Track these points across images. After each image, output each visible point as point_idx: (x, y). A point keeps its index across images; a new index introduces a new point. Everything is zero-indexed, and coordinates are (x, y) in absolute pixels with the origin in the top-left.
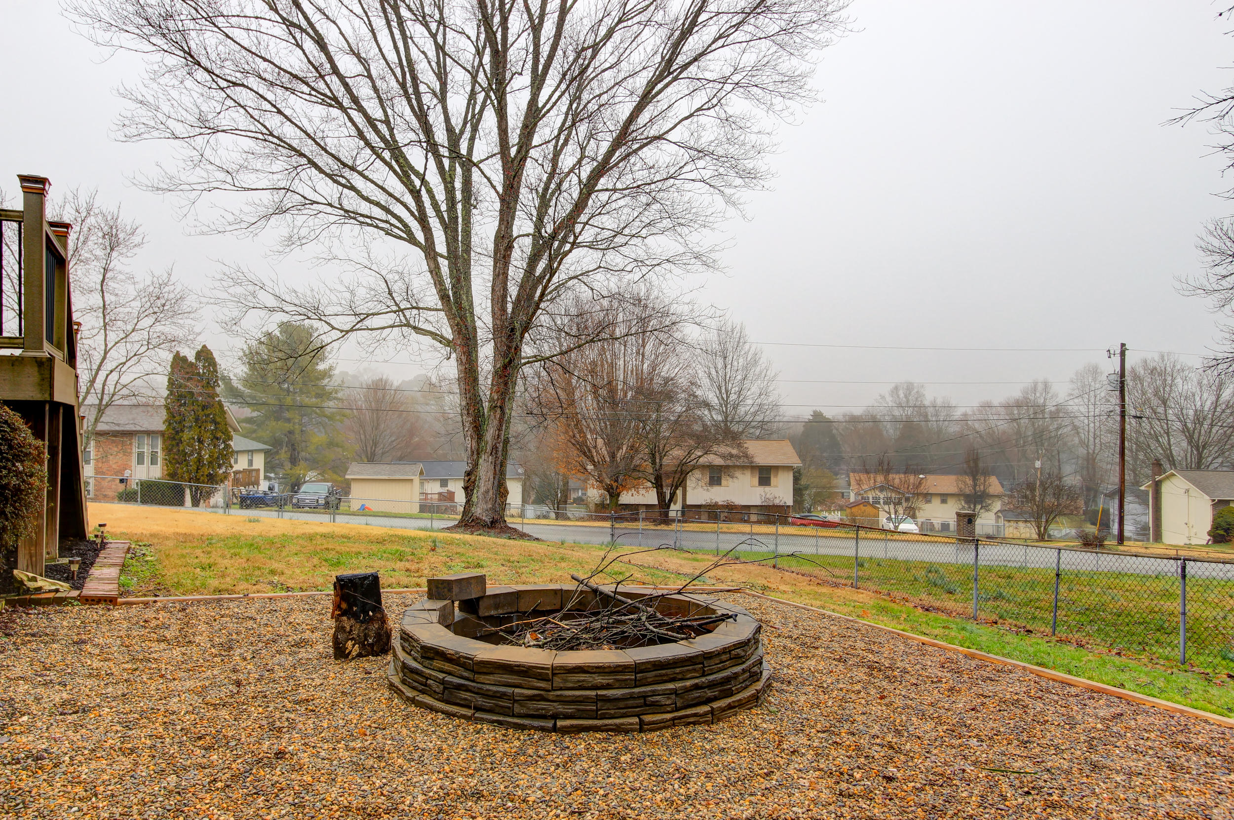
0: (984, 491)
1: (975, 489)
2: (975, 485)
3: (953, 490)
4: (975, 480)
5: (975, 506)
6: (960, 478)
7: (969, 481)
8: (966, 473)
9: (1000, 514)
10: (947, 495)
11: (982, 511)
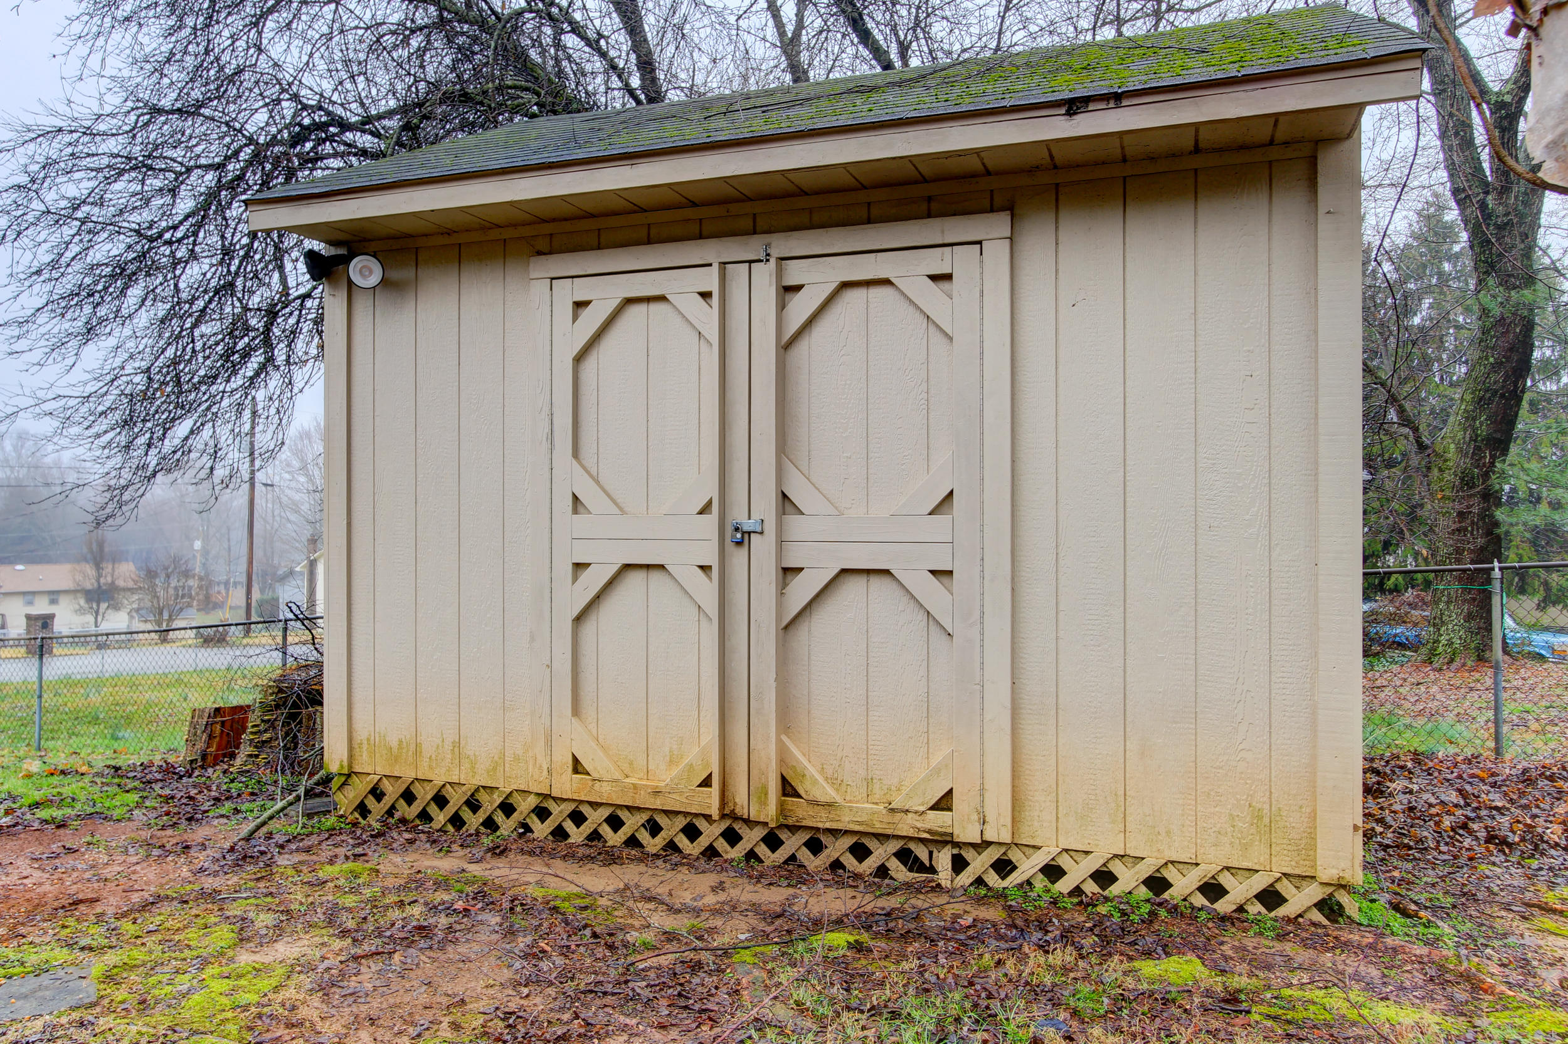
0: (113, 583)
1: (98, 581)
2: (100, 576)
3: (67, 584)
4: (98, 567)
5: (98, 606)
6: (77, 567)
7: (90, 570)
8: (86, 560)
9: (134, 614)
10: (58, 592)
11: (110, 611)
